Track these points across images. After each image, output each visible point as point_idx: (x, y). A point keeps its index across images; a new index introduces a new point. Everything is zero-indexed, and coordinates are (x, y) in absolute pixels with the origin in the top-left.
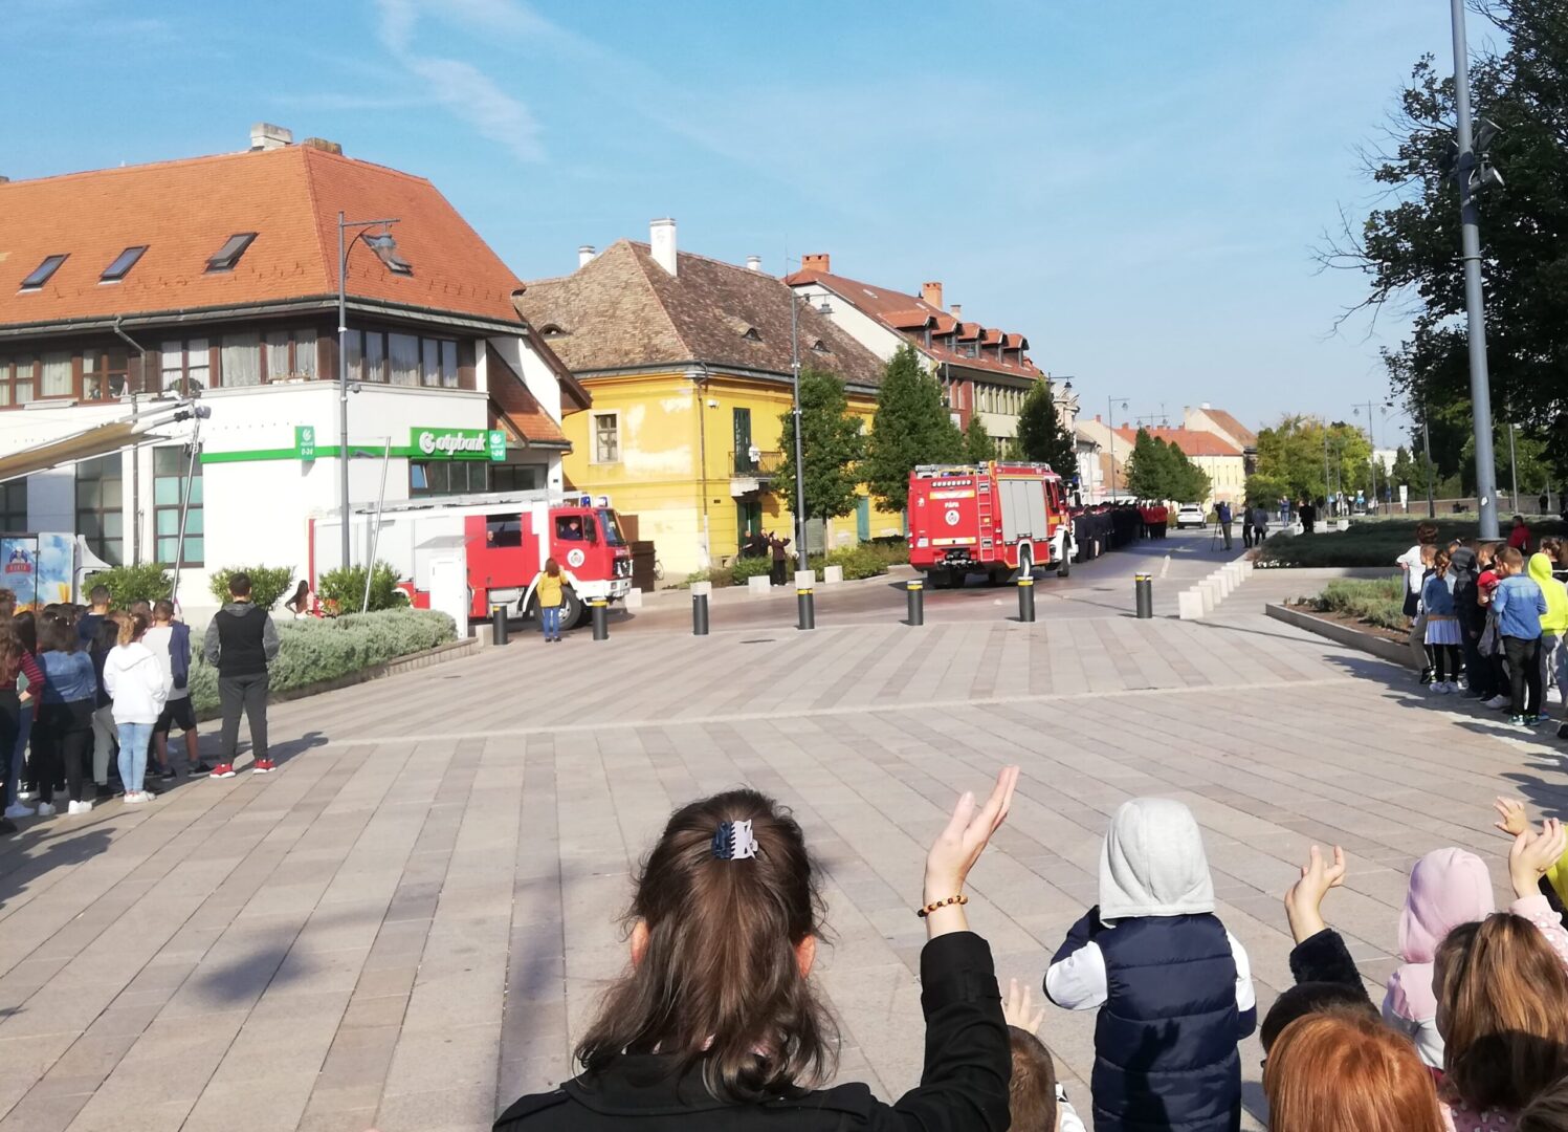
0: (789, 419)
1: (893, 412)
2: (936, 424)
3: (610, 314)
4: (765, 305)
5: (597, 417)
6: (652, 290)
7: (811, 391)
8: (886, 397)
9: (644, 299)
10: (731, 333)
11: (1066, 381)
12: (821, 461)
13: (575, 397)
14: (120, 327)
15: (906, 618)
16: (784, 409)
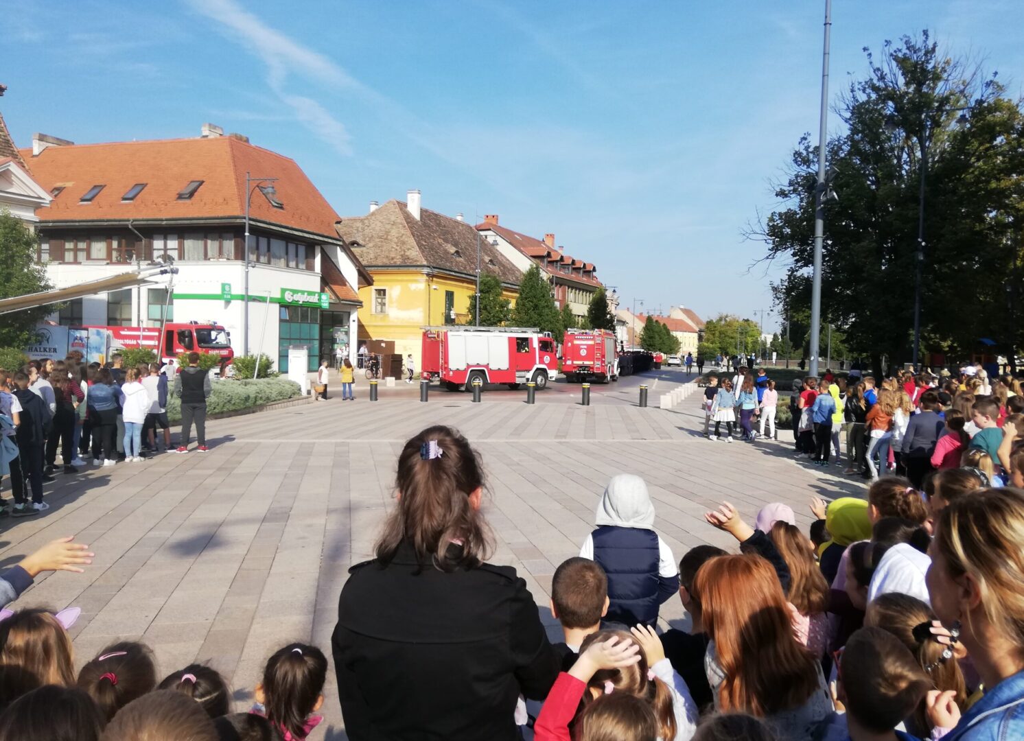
0: (473, 298)
1: (526, 298)
2: (547, 306)
3: (385, 238)
4: (464, 239)
5: (376, 290)
6: (407, 227)
7: (485, 284)
8: (523, 290)
9: (403, 232)
10: (446, 252)
11: (613, 289)
12: (488, 320)
13: (365, 279)
14: (132, 225)
15: (526, 400)
16: (471, 293)
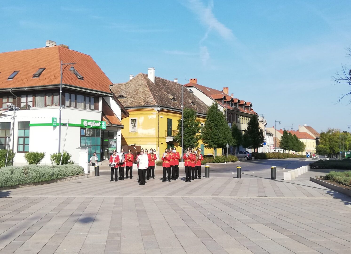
0: (180, 121)
1: (210, 121)
2: (222, 125)
3: (136, 92)
4: (178, 91)
5: (131, 119)
6: (147, 86)
7: (186, 114)
8: (208, 117)
9: (145, 89)
10: (168, 98)
11: (262, 115)
12: (188, 133)
13: (125, 113)
14: (11, 91)
15: (205, 176)
16: (179, 119)
